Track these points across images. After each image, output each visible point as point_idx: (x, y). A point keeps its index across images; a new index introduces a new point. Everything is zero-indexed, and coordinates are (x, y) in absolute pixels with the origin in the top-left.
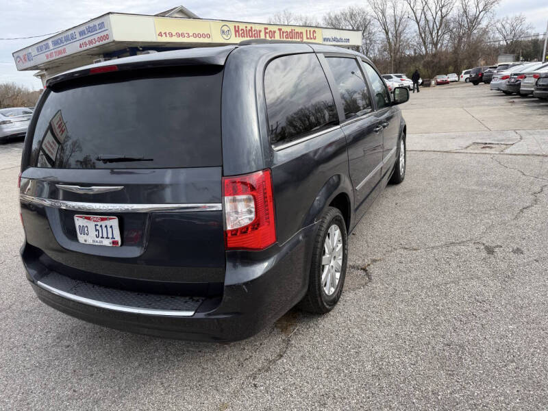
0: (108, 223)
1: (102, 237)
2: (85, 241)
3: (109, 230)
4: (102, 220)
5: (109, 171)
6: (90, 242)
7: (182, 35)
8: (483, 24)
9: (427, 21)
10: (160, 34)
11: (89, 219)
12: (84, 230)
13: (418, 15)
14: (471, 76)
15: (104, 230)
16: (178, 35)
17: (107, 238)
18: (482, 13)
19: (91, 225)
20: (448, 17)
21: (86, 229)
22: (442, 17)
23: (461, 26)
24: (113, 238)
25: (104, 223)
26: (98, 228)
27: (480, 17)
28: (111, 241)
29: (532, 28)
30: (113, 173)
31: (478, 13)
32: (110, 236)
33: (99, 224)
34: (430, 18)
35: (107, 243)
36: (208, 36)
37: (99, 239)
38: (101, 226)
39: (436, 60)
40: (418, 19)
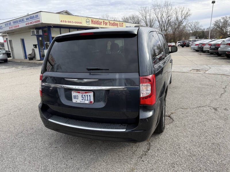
0: (88, 94)
1: (85, 100)
2: (77, 102)
3: (89, 97)
4: (86, 93)
5: (89, 73)
6: (78, 101)
7: (70, 22)
8: (184, 24)
10: (61, 21)
11: (79, 92)
12: (75, 97)
13: (159, 19)
14: (181, 44)
15: (86, 97)
16: (69, 22)
17: (87, 100)
18: (184, 20)
19: (80, 95)
20: (171, 21)
21: (77, 97)
22: (168, 21)
23: (175, 24)
24: (90, 100)
25: (86, 94)
26: (83, 96)
27: (183, 21)
28: (89, 101)
29: (202, 26)
30: (90, 74)
31: (182, 20)
32: (89, 99)
33: (84, 94)
34: (163, 20)
35: (87, 102)
36: (81, 23)
37: (83, 101)
38: (85, 95)
40: (159, 20)
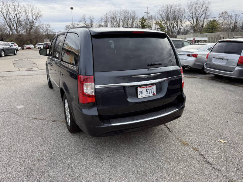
0: (152, 88)
1: (149, 93)
2: (142, 97)
3: (152, 90)
4: (150, 87)
6: (144, 96)
8: (37, 25)
9: (10, 19)
11: (144, 88)
12: (141, 93)
14: (44, 46)
17: (151, 93)
18: (35, 20)
19: (144, 90)
20: (21, 19)
21: (142, 92)
22: (18, 19)
23: (26, 24)
24: (153, 92)
25: (150, 88)
26: (147, 90)
28: (153, 94)
32: (152, 92)
33: (148, 89)
35: (151, 95)
37: (148, 94)
38: (149, 89)
39: (21, 38)
40: (5, 17)
